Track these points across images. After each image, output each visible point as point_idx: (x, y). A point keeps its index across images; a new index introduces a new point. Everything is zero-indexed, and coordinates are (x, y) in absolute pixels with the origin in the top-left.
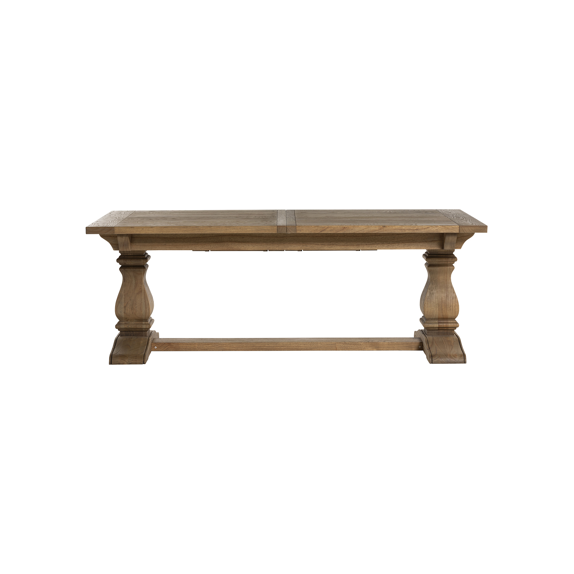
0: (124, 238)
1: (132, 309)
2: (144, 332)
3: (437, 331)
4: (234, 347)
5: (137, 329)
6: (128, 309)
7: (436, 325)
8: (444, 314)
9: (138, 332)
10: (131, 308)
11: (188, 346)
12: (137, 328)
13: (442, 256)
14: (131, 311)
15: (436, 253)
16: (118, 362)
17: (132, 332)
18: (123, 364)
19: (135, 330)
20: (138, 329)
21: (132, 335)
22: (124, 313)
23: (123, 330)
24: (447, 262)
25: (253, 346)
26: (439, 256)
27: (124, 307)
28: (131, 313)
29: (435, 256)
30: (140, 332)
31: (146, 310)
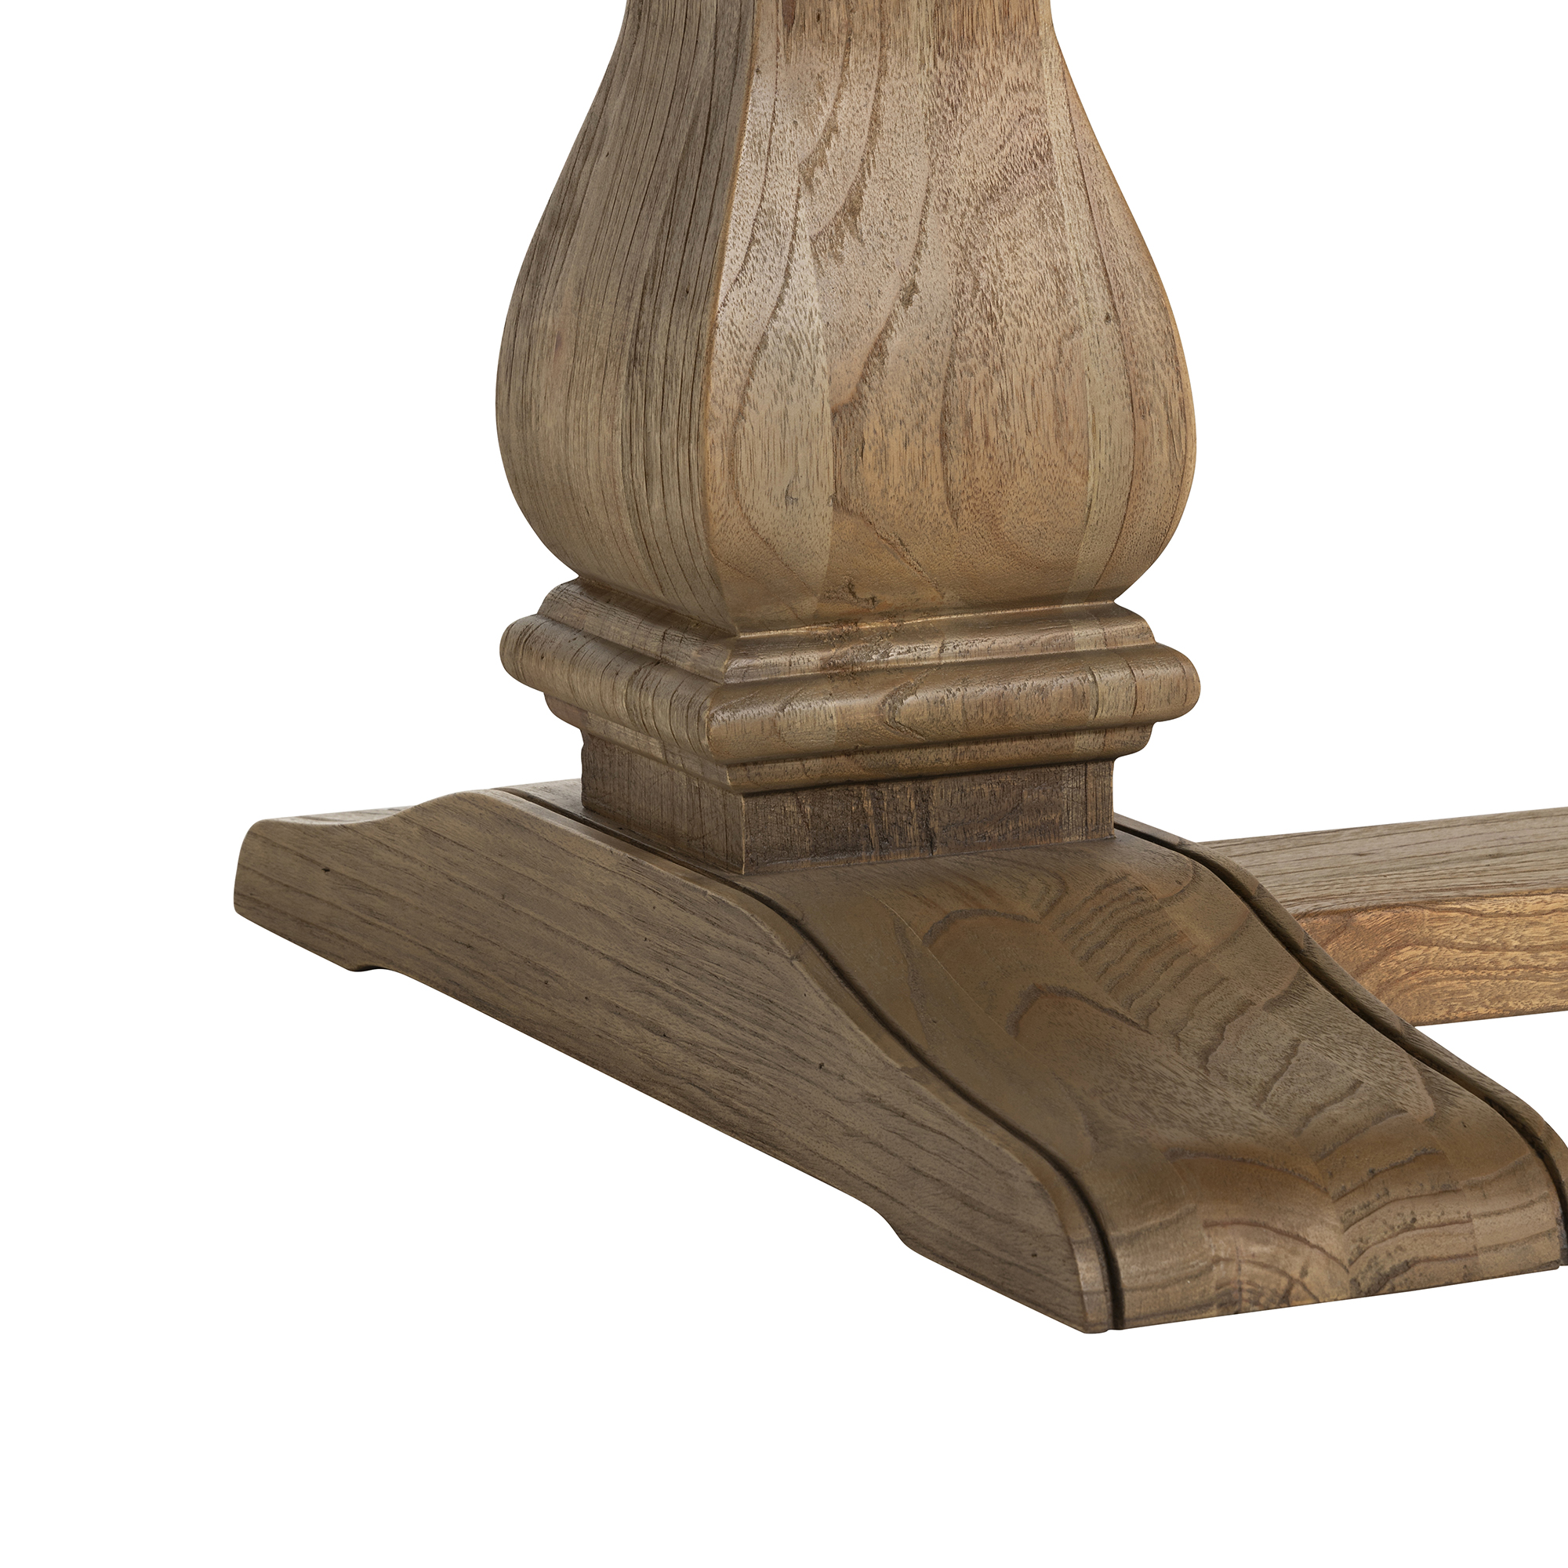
1: (944, 437)
5: (1012, 737)
6: (895, 447)
10: (933, 418)
12: (1019, 725)
14: (934, 472)
16: (1219, 1272)
19: (967, 756)
20: (1030, 736)
21: (913, 832)
22: (840, 503)
23: (801, 778)
27: (835, 413)
28: (938, 494)
30: (1025, 776)
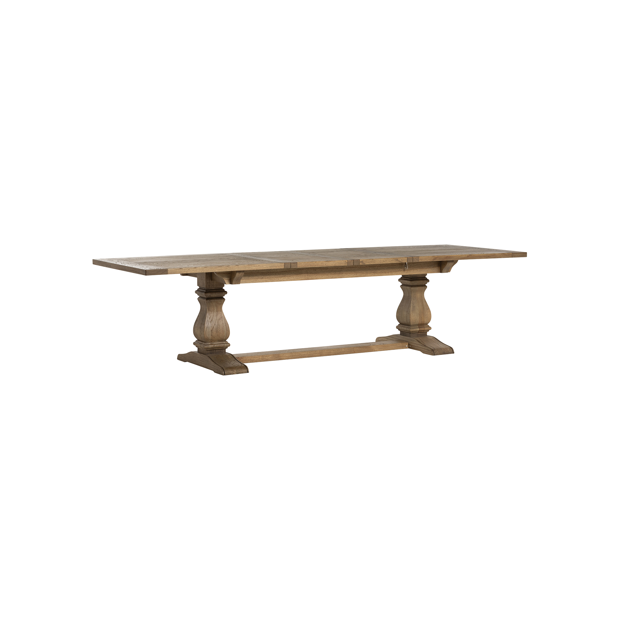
0: (241, 273)
1: (217, 332)
2: (223, 350)
3: (417, 334)
4: (287, 357)
6: (214, 332)
7: (418, 329)
8: (422, 321)
9: (219, 350)
11: (255, 358)
13: (420, 279)
14: (216, 334)
15: (415, 277)
17: (215, 351)
18: (233, 374)
24: (423, 283)
25: (300, 355)
26: (418, 279)
27: (211, 331)
29: (416, 279)
31: (227, 332)
